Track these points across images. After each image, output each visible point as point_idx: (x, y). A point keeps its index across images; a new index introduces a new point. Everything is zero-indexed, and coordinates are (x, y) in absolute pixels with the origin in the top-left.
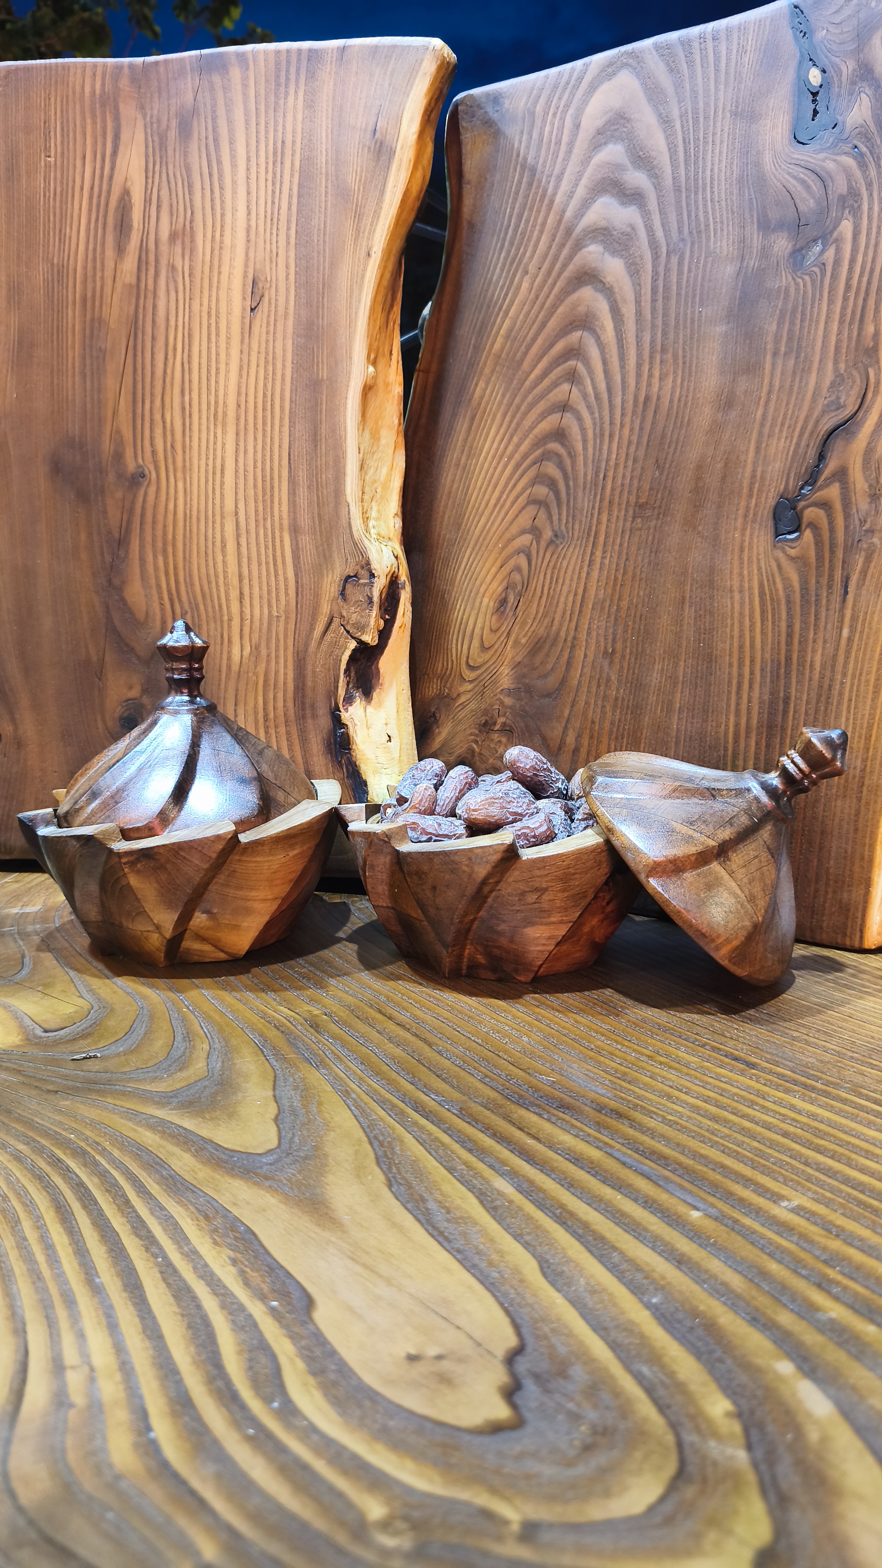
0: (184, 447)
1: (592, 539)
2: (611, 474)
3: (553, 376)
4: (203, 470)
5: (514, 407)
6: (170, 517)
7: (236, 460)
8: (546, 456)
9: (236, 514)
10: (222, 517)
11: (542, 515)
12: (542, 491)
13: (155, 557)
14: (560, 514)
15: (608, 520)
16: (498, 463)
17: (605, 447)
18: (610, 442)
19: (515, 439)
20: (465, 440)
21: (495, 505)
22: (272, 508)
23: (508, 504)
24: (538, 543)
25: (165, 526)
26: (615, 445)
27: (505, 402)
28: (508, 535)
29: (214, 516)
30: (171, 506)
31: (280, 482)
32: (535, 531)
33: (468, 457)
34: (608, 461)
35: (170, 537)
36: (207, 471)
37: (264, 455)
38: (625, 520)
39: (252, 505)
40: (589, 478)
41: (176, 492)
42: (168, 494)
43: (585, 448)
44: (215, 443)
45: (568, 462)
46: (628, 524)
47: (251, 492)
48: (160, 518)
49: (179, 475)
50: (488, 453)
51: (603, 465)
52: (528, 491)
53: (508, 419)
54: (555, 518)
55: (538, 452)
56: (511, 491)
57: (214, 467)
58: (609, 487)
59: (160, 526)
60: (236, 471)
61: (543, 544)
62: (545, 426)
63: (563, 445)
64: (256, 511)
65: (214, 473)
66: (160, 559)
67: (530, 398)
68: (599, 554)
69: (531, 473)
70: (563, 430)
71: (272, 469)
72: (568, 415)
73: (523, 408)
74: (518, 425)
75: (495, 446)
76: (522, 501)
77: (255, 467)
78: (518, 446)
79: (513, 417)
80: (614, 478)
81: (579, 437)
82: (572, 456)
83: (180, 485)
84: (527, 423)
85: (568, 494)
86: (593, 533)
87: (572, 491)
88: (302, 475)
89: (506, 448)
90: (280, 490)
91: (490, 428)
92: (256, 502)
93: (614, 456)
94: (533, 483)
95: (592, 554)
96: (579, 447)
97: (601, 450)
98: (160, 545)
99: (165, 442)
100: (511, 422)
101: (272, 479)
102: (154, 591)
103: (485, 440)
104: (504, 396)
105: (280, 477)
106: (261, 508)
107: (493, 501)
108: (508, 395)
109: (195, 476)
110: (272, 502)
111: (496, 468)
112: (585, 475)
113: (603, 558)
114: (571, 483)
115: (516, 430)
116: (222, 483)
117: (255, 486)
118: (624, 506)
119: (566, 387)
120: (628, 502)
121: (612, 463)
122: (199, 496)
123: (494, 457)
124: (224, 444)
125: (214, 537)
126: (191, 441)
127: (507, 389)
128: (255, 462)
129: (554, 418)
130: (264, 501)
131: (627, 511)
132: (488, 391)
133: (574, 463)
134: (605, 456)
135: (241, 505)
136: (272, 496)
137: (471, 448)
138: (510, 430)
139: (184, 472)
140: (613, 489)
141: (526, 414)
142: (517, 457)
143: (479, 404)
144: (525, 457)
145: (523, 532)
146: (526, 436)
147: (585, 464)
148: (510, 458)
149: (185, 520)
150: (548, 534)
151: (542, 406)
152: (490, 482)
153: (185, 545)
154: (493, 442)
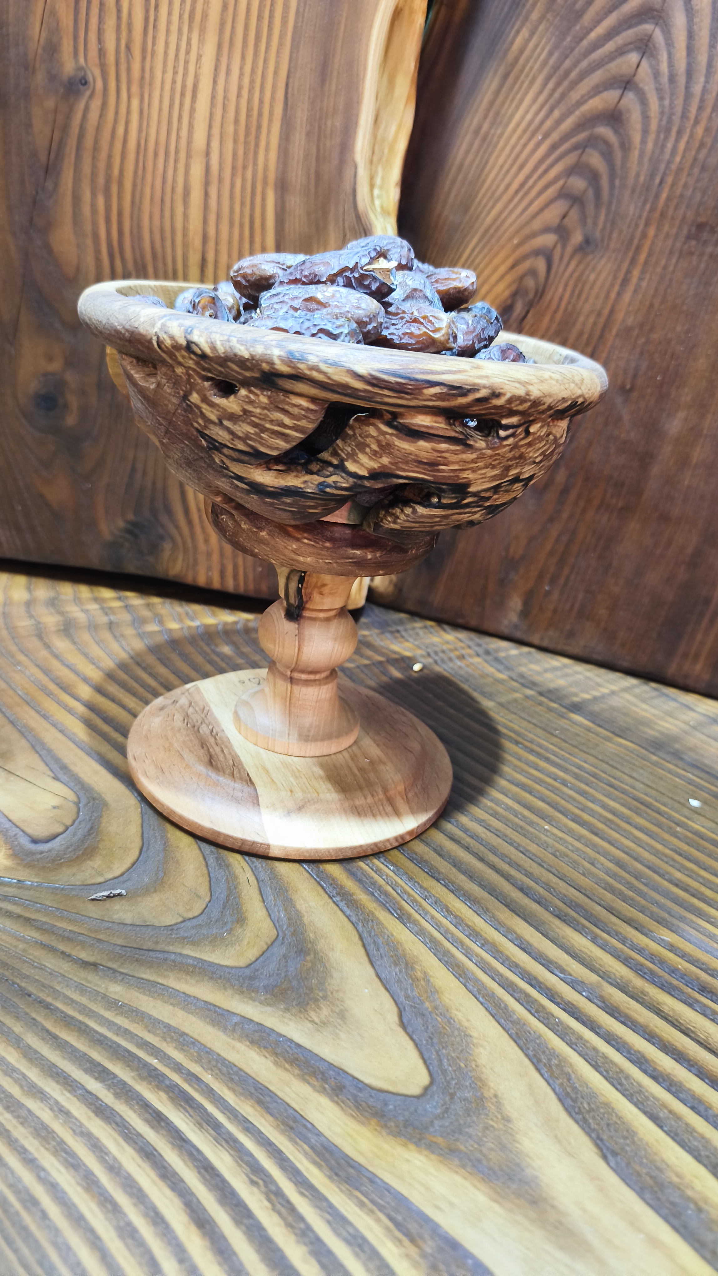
0: (144, 50)
1: (630, 254)
2: (669, 180)
3: (619, 40)
4: (168, 87)
5: (561, 71)
6: (118, 145)
7: (215, 82)
8: (592, 142)
9: (208, 154)
10: (189, 156)
11: (574, 214)
12: (578, 184)
13: (94, 194)
14: (596, 216)
15: (656, 236)
16: (530, 140)
17: (669, 145)
18: (677, 140)
19: (556, 114)
20: (492, 103)
21: (517, 192)
22: (256, 154)
23: (533, 193)
24: (564, 247)
25: (110, 157)
26: (682, 145)
27: (551, 62)
28: (527, 231)
29: (177, 152)
30: (121, 130)
31: (270, 120)
32: (562, 231)
33: (493, 124)
34: (669, 162)
35: (116, 171)
36: (173, 90)
37: (252, 82)
38: (676, 239)
39: (229, 145)
40: (642, 179)
41: (128, 112)
42: (117, 113)
43: (644, 142)
44: (188, 52)
45: (618, 154)
46: (678, 245)
47: (230, 129)
48: (104, 144)
49: (135, 89)
50: (518, 125)
51: (662, 167)
52: (561, 183)
53: (550, 85)
54: (590, 221)
55: (582, 136)
56: (540, 177)
57: (184, 87)
58: (664, 195)
59: (103, 155)
60: (213, 97)
61: (569, 249)
62: (596, 103)
63: (616, 132)
64: (235, 154)
65: (183, 95)
66: (101, 200)
67: (584, 64)
68: (636, 273)
69: (570, 160)
70: (620, 113)
71: (261, 102)
72: (630, 96)
73: (574, 75)
74: (564, 96)
75: (529, 117)
76: (551, 192)
77: (239, 95)
78: (559, 122)
79: (558, 84)
80: (673, 185)
81: (639, 126)
82: (625, 146)
83: (135, 103)
84: (575, 96)
85: (611, 195)
86: (633, 248)
87: (616, 192)
88: (301, 116)
89: (542, 122)
90: (269, 132)
91: (526, 94)
92: (235, 141)
93: (678, 159)
94: (571, 171)
95: (629, 272)
96: (637, 138)
97: (663, 147)
98: (101, 180)
99: (118, 39)
100: (554, 90)
101: (260, 115)
102: (89, 241)
103: (517, 108)
104: (551, 54)
105: (271, 114)
106: (241, 152)
107: (515, 186)
108: (556, 55)
109: (157, 94)
110: (257, 145)
111: (525, 145)
112: (638, 175)
113: (641, 279)
114: (617, 182)
115: (559, 102)
116: (193, 110)
117: (236, 122)
118: (677, 223)
119: (633, 57)
120: (684, 217)
121: (674, 167)
122: (159, 122)
123: (525, 131)
124: (199, 57)
125: (174, 181)
126: (154, 44)
127: (556, 47)
128: (240, 88)
129: (612, 95)
130: (246, 143)
131: (680, 228)
132: (531, 45)
133: (625, 158)
134: (667, 156)
135: (215, 144)
136: (258, 137)
137: (497, 114)
138: (552, 101)
139: (142, 86)
140: (669, 199)
141: (575, 84)
142: (555, 136)
143: (517, 59)
144: (565, 138)
145: (546, 230)
146: (570, 112)
147: (640, 163)
148: (546, 136)
149: (138, 153)
150: (577, 238)
151: (597, 77)
152: (515, 161)
153: (134, 185)
154: (527, 112)
